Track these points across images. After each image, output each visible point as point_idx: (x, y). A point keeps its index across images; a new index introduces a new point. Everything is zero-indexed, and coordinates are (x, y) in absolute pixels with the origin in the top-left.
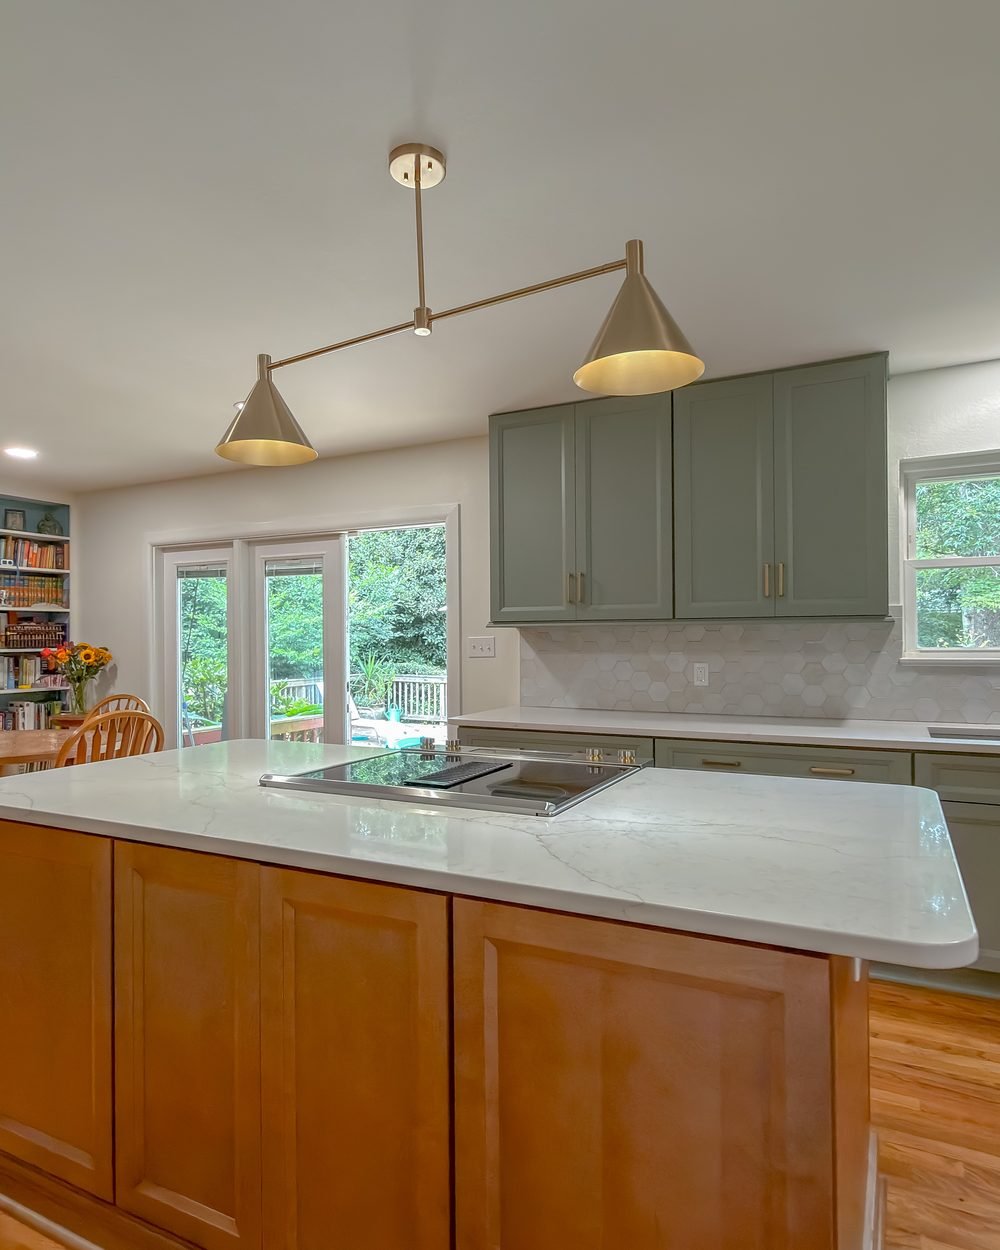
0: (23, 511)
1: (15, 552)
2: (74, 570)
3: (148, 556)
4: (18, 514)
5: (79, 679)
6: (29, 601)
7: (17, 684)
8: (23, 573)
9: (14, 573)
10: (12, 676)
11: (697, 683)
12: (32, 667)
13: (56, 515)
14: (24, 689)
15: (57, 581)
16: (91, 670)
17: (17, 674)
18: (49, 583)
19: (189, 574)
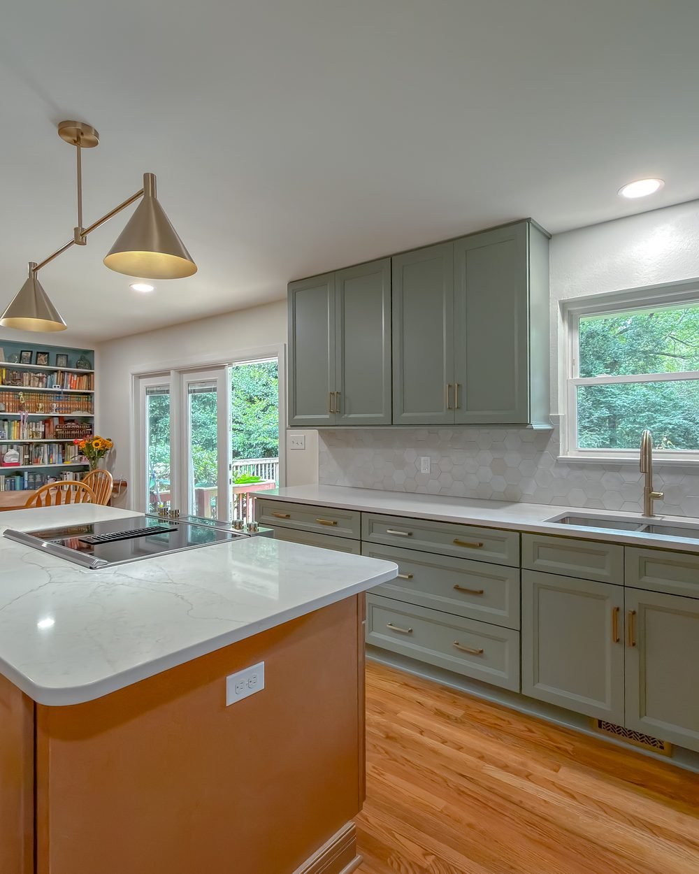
0: (67, 356)
1: (63, 380)
2: (96, 391)
3: (130, 381)
4: (64, 358)
5: (94, 458)
6: (70, 410)
7: (63, 461)
8: (65, 393)
9: (59, 393)
10: (61, 456)
11: (423, 471)
12: (72, 450)
13: (88, 357)
14: (67, 464)
15: (88, 398)
16: (101, 453)
17: (63, 454)
18: (84, 399)
19: (152, 392)
